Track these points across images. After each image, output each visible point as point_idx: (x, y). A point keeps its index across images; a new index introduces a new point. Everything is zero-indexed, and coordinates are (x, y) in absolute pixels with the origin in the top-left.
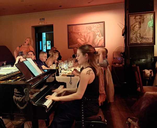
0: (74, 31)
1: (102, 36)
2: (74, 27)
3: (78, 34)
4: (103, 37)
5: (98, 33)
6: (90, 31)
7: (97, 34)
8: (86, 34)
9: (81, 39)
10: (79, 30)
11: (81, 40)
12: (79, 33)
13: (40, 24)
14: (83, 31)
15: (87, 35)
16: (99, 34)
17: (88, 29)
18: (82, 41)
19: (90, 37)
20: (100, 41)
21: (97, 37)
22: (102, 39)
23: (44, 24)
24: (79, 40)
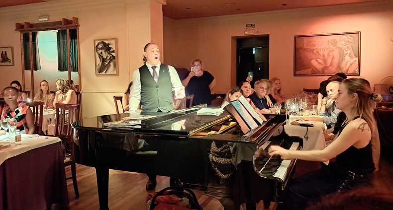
0: (305, 46)
1: (356, 57)
2: (305, 40)
3: (313, 52)
4: (357, 58)
5: (349, 52)
6: (334, 47)
7: (345, 52)
8: (326, 53)
9: (317, 61)
10: (315, 46)
11: (317, 63)
12: (314, 49)
13: (246, 33)
14: (323, 47)
15: (328, 54)
16: (351, 53)
18: (319, 63)
19: (333, 58)
20: (351, 65)
21: (347, 58)
22: (355, 61)
23: (253, 33)
24: (314, 62)
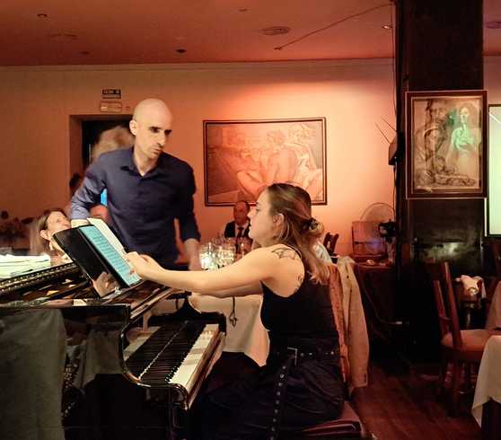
0: (225, 144)
1: (318, 167)
2: (226, 129)
3: (240, 156)
4: (320, 171)
5: (306, 157)
6: (279, 148)
7: (300, 158)
8: (265, 158)
10: (244, 142)
11: (249, 179)
12: (242, 151)
13: (104, 108)
15: (269, 160)
16: (310, 160)
17: (271, 139)
18: (253, 179)
20: (311, 183)
22: (318, 176)
23: (119, 110)
24: (243, 178)
